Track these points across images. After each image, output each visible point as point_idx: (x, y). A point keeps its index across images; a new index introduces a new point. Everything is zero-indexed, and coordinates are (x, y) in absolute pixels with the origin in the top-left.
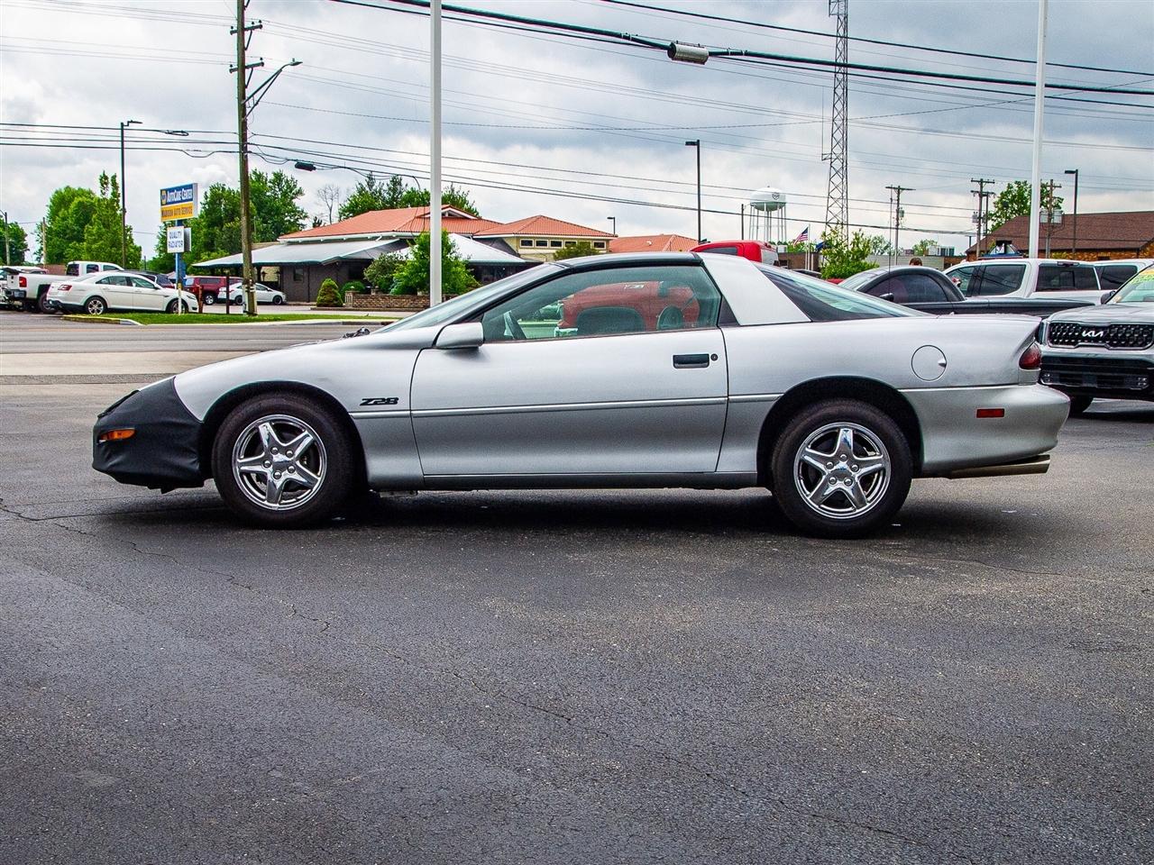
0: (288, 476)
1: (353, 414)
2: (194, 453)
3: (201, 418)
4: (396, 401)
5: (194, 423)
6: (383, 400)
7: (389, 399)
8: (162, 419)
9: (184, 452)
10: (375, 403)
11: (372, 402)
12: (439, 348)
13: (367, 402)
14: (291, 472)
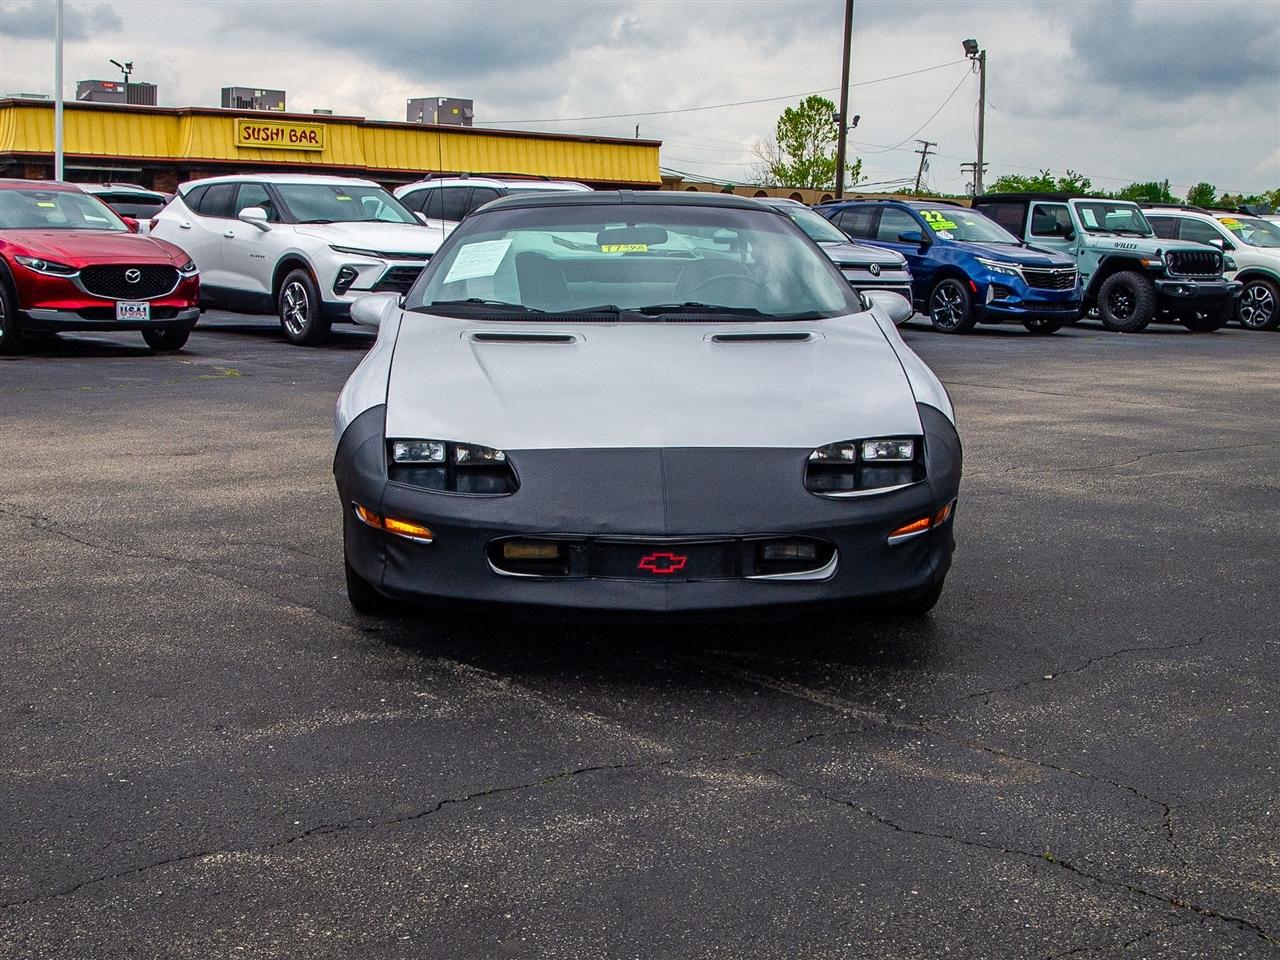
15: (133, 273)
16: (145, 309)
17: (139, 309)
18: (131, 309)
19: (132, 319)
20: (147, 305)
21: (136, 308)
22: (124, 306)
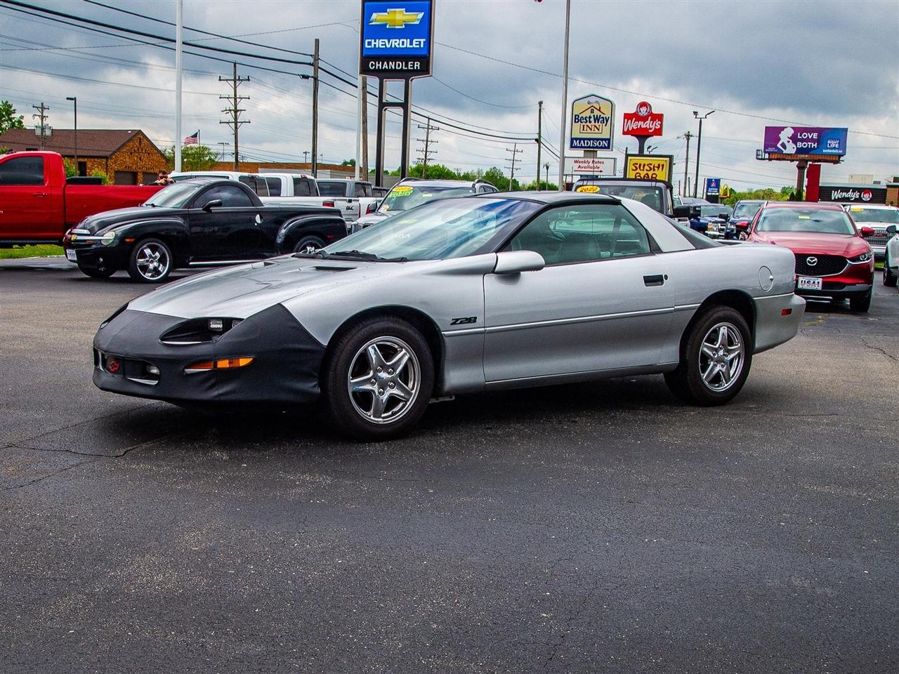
0: (391, 392)
1: (445, 333)
2: (315, 377)
3: (325, 343)
4: (474, 320)
5: (319, 348)
6: (467, 319)
7: (470, 318)
8: (286, 346)
9: (307, 376)
10: (461, 323)
11: (459, 322)
12: (497, 273)
13: (455, 322)
14: (392, 387)
15: (812, 259)
16: (818, 283)
17: (814, 282)
18: (808, 282)
19: (808, 288)
20: (820, 280)
21: (812, 282)
22: (804, 280)
